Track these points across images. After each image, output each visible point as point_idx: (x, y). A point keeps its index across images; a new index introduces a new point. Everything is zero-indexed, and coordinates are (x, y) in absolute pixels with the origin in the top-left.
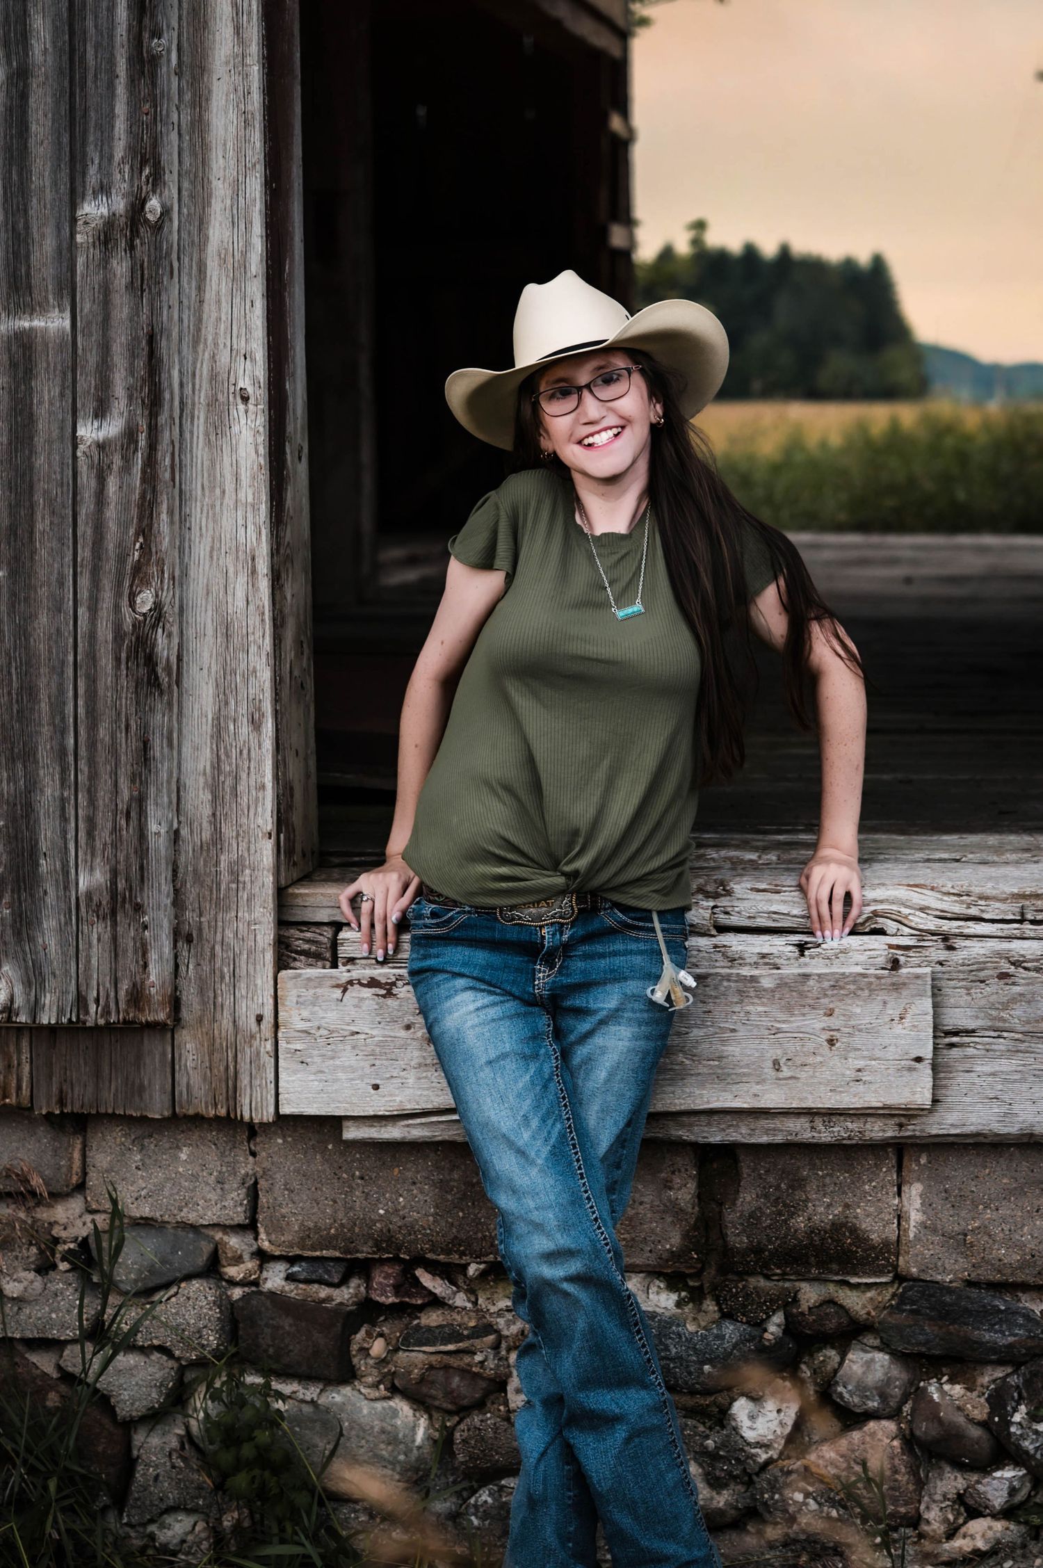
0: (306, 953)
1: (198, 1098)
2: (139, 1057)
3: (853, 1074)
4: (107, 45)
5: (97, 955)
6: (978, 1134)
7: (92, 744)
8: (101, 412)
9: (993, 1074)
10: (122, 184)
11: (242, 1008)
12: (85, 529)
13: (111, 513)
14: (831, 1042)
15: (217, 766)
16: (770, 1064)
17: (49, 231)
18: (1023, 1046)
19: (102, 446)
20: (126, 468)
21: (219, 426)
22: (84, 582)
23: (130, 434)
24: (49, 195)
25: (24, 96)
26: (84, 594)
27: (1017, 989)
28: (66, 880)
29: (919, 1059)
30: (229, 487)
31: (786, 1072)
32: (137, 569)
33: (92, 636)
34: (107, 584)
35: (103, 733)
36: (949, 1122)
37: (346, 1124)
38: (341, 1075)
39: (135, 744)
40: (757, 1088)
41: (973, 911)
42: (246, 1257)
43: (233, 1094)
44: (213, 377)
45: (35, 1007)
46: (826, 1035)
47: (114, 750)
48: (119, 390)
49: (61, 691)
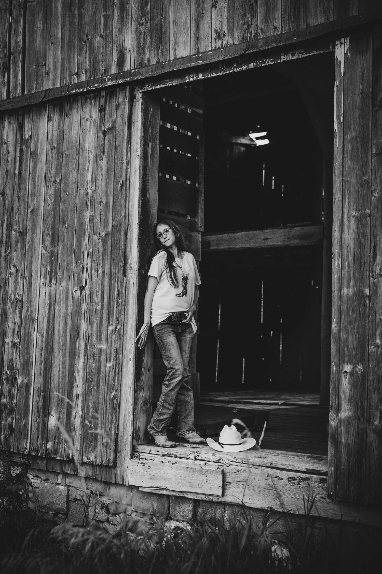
0: (136, 457)
1: (119, 480)
2: (112, 472)
3: (210, 488)
4: (113, 301)
5: (104, 454)
6: (230, 502)
7: (106, 417)
8: (110, 362)
9: (233, 491)
10: (114, 324)
11: (125, 465)
12: (107, 381)
13: (110, 378)
14: (207, 482)
15: (124, 423)
16: (198, 484)
17: (105, 332)
18: (238, 486)
19: (109, 367)
20: (112, 371)
21: (127, 365)
22: (106, 390)
23: (113, 365)
24: (105, 325)
25: (103, 309)
26: (106, 392)
27: (237, 475)
28: (101, 441)
29: (220, 487)
30: (128, 375)
31: (200, 486)
32: (113, 388)
33: (107, 399)
34: (109, 390)
35: (107, 416)
36: (225, 499)
37: (139, 488)
38: (138, 479)
39: (111, 418)
40: (195, 489)
41: (235, 461)
42: (130, 510)
43: (123, 481)
44: (127, 356)
45: (96, 461)
46: (206, 480)
47: (108, 418)
48: (112, 359)
49: (102, 408)
